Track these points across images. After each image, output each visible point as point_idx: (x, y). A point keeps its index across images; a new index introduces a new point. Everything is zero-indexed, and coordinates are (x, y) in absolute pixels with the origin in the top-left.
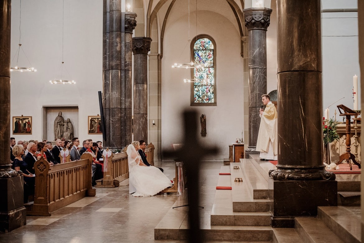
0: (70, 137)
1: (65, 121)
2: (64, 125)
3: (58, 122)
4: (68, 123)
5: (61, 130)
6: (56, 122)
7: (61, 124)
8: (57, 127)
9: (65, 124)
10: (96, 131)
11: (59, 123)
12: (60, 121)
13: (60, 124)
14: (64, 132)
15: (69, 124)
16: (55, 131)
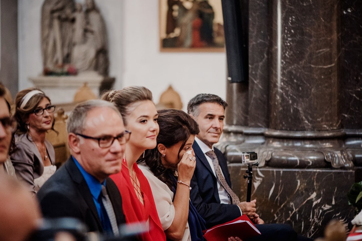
0: (94, 62)
1: (78, 7)
2: (73, 21)
3: (55, 8)
4: (88, 11)
5: (63, 39)
6: (49, 8)
7: (64, 16)
8: (51, 26)
9: (79, 17)
10: (189, 42)
11: (56, 15)
12: (60, 5)
13: (59, 18)
14: (74, 45)
15: (93, 17)
16: (44, 40)
